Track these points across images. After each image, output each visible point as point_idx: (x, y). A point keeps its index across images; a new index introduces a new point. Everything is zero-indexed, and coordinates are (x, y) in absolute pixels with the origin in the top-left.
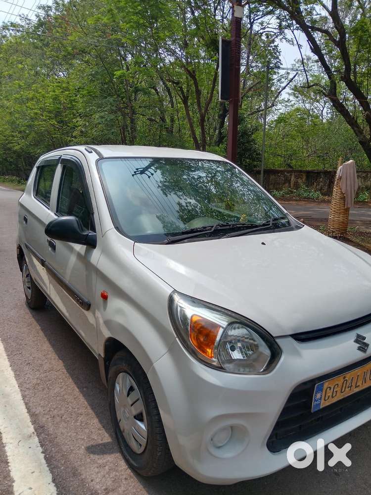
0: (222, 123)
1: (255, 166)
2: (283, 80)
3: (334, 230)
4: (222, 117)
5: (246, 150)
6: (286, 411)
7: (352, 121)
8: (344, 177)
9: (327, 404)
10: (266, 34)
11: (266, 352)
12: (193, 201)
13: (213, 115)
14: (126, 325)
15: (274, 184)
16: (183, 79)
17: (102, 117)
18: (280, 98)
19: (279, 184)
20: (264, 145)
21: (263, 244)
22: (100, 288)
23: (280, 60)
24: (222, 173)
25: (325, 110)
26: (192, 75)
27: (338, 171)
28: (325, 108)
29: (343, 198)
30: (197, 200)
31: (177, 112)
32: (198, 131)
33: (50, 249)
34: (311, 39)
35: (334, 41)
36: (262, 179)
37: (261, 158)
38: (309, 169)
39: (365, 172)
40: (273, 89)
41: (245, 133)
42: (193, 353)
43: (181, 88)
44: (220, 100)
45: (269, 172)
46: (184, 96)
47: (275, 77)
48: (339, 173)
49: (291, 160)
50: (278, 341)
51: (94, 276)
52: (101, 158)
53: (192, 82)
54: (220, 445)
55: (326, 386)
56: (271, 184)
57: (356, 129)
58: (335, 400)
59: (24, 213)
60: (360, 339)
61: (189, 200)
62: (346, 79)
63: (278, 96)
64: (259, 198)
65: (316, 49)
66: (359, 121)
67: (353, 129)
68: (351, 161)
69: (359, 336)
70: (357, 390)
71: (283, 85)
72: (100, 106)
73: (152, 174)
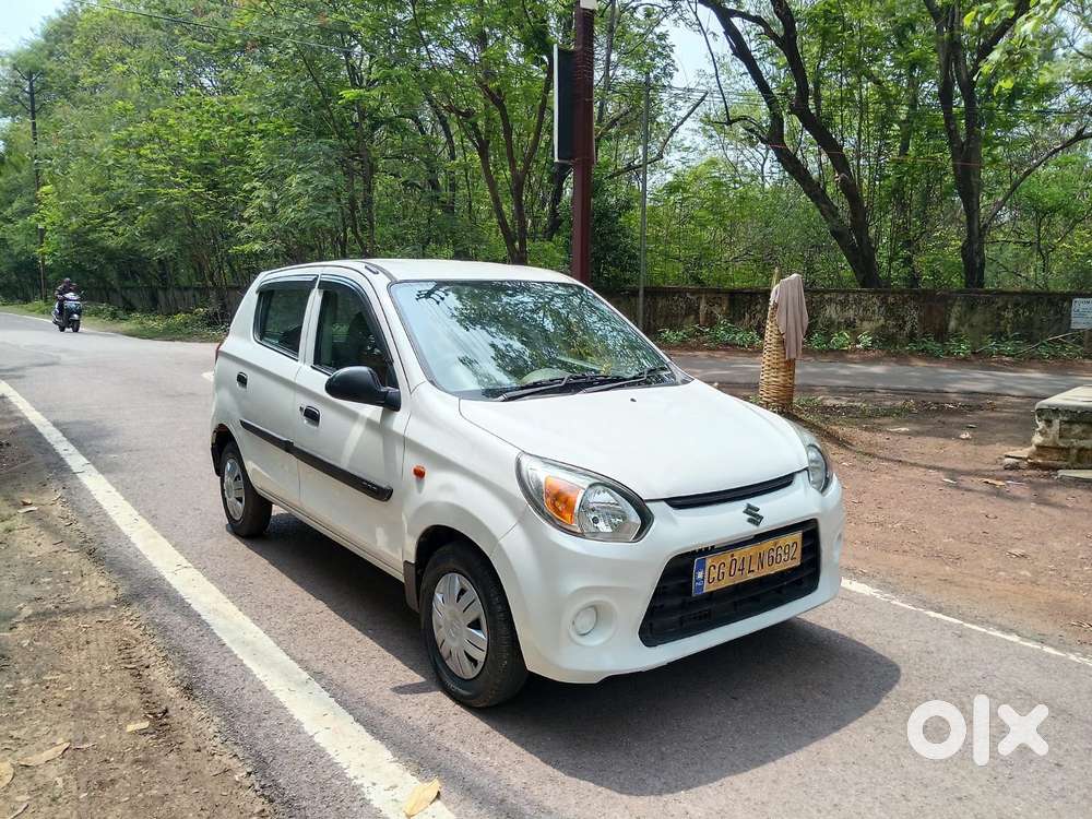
0: (558, 193)
1: (627, 281)
2: (680, 103)
3: (769, 400)
4: (558, 178)
5: (609, 248)
6: (659, 594)
7: (814, 190)
8: (784, 304)
9: (712, 588)
10: (646, 10)
11: (635, 519)
12: (517, 345)
13: (538, 176)
14: (456, 502)
15: (667, 317)
16: (479, 105)
17: (307, 182)
18: (676, 137)
19: (677, 316)
20: (644, 237)
21: (632, 400)
22: (411, 462)
23: (673, 61)
24: (565, 298)
25: (768, 164)
26: (497, 99)
27: (773, 294)
28: (768, 161)
29: (782, 342)
30: (523, 343)
31: (465, 170)
32: (508, 208)
33: (305, 422)
34: (731, 32)
35: (774, 36)
36: (641, 307)
37: (639, 265)
38: (737, 285)
39: (843, 292)
40: (661, 119)
41: (605, 215)
42: (550, 519)
43: (475, 125)
44: (556, 160)
45: (654, 293)
46: (480, 140)
47: (665, 96)
48: (773, 298)
49: (701, 267)
50: (648, 504)
51: (399, 450)
52: (393, 282)
53: (497, 114)
54: (584, 632)
55: (709, 562)
56: (661, 316)
57: (824, 206)
58: (723, 584)
59: (237, 369)
60: (751, 511)
61: (509, 341)
62: (800, 110)
63: (671, 135)
64: (634, 346)
65: (741, 51)
66: (830, 190)
67: (818, 207)
68: (795, 275)
69: (749, 506)
70: (751, 576)
71: (682, 114)
72: (303, 158)
73: (443, 299)
